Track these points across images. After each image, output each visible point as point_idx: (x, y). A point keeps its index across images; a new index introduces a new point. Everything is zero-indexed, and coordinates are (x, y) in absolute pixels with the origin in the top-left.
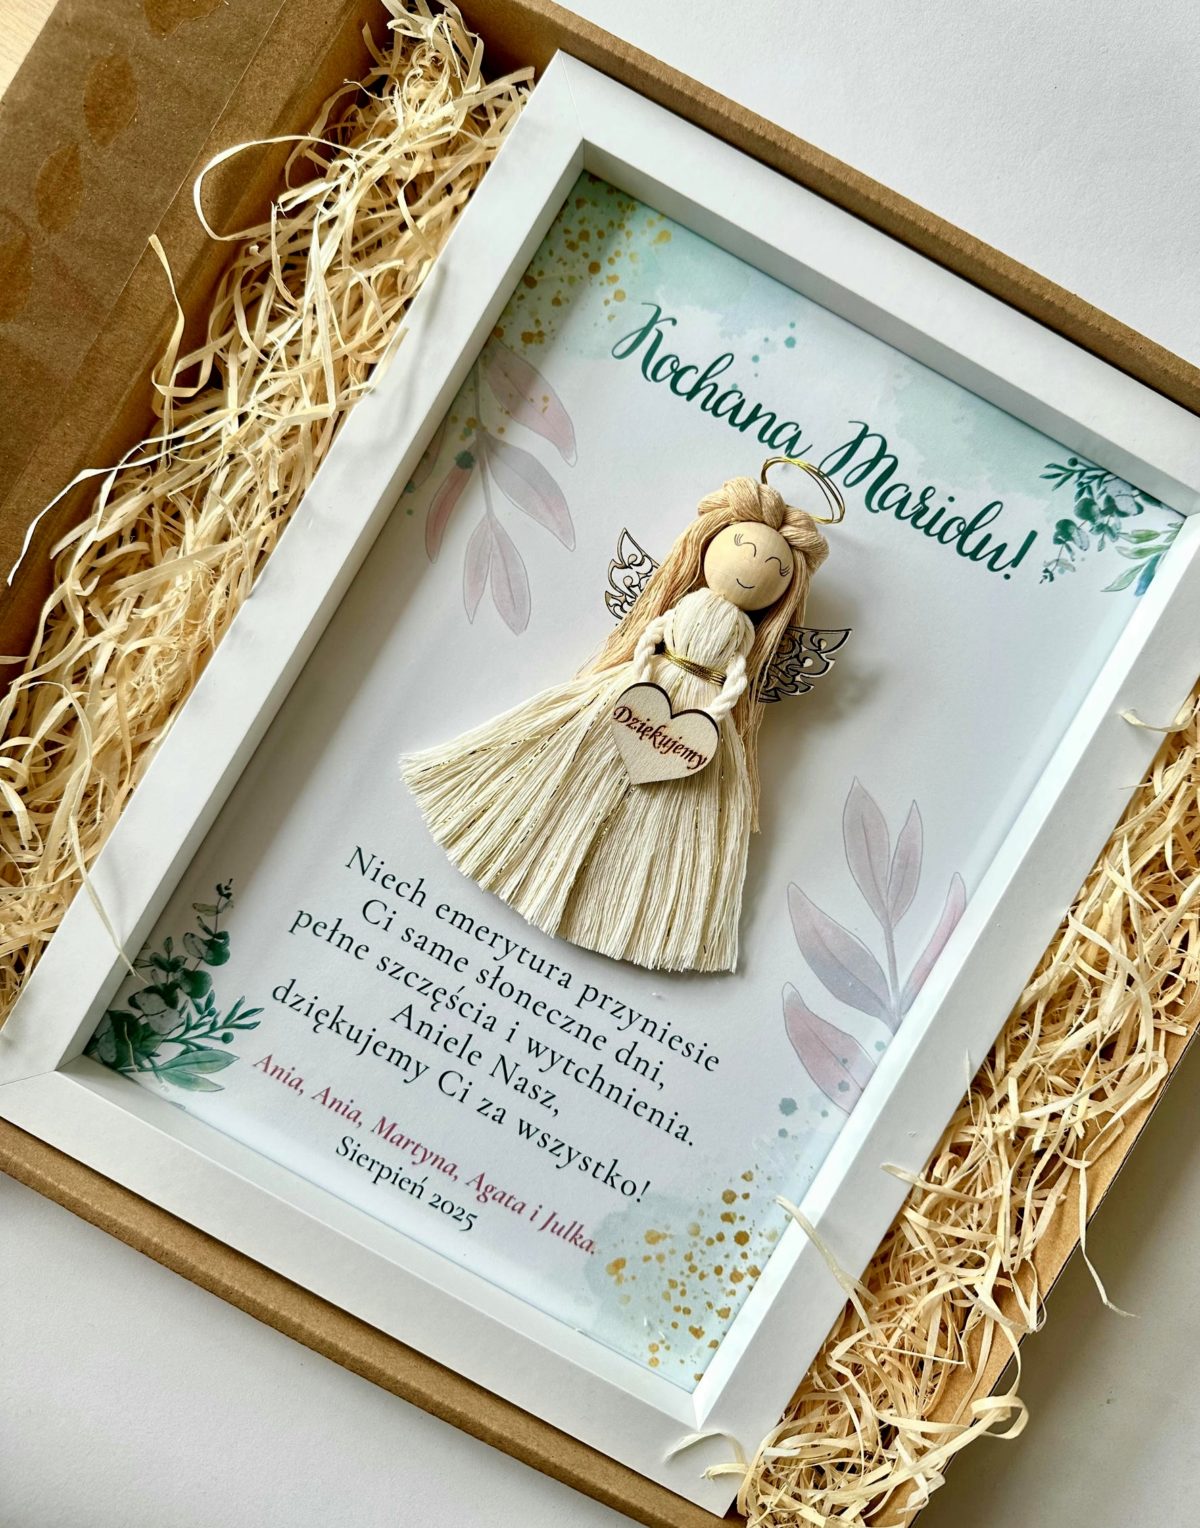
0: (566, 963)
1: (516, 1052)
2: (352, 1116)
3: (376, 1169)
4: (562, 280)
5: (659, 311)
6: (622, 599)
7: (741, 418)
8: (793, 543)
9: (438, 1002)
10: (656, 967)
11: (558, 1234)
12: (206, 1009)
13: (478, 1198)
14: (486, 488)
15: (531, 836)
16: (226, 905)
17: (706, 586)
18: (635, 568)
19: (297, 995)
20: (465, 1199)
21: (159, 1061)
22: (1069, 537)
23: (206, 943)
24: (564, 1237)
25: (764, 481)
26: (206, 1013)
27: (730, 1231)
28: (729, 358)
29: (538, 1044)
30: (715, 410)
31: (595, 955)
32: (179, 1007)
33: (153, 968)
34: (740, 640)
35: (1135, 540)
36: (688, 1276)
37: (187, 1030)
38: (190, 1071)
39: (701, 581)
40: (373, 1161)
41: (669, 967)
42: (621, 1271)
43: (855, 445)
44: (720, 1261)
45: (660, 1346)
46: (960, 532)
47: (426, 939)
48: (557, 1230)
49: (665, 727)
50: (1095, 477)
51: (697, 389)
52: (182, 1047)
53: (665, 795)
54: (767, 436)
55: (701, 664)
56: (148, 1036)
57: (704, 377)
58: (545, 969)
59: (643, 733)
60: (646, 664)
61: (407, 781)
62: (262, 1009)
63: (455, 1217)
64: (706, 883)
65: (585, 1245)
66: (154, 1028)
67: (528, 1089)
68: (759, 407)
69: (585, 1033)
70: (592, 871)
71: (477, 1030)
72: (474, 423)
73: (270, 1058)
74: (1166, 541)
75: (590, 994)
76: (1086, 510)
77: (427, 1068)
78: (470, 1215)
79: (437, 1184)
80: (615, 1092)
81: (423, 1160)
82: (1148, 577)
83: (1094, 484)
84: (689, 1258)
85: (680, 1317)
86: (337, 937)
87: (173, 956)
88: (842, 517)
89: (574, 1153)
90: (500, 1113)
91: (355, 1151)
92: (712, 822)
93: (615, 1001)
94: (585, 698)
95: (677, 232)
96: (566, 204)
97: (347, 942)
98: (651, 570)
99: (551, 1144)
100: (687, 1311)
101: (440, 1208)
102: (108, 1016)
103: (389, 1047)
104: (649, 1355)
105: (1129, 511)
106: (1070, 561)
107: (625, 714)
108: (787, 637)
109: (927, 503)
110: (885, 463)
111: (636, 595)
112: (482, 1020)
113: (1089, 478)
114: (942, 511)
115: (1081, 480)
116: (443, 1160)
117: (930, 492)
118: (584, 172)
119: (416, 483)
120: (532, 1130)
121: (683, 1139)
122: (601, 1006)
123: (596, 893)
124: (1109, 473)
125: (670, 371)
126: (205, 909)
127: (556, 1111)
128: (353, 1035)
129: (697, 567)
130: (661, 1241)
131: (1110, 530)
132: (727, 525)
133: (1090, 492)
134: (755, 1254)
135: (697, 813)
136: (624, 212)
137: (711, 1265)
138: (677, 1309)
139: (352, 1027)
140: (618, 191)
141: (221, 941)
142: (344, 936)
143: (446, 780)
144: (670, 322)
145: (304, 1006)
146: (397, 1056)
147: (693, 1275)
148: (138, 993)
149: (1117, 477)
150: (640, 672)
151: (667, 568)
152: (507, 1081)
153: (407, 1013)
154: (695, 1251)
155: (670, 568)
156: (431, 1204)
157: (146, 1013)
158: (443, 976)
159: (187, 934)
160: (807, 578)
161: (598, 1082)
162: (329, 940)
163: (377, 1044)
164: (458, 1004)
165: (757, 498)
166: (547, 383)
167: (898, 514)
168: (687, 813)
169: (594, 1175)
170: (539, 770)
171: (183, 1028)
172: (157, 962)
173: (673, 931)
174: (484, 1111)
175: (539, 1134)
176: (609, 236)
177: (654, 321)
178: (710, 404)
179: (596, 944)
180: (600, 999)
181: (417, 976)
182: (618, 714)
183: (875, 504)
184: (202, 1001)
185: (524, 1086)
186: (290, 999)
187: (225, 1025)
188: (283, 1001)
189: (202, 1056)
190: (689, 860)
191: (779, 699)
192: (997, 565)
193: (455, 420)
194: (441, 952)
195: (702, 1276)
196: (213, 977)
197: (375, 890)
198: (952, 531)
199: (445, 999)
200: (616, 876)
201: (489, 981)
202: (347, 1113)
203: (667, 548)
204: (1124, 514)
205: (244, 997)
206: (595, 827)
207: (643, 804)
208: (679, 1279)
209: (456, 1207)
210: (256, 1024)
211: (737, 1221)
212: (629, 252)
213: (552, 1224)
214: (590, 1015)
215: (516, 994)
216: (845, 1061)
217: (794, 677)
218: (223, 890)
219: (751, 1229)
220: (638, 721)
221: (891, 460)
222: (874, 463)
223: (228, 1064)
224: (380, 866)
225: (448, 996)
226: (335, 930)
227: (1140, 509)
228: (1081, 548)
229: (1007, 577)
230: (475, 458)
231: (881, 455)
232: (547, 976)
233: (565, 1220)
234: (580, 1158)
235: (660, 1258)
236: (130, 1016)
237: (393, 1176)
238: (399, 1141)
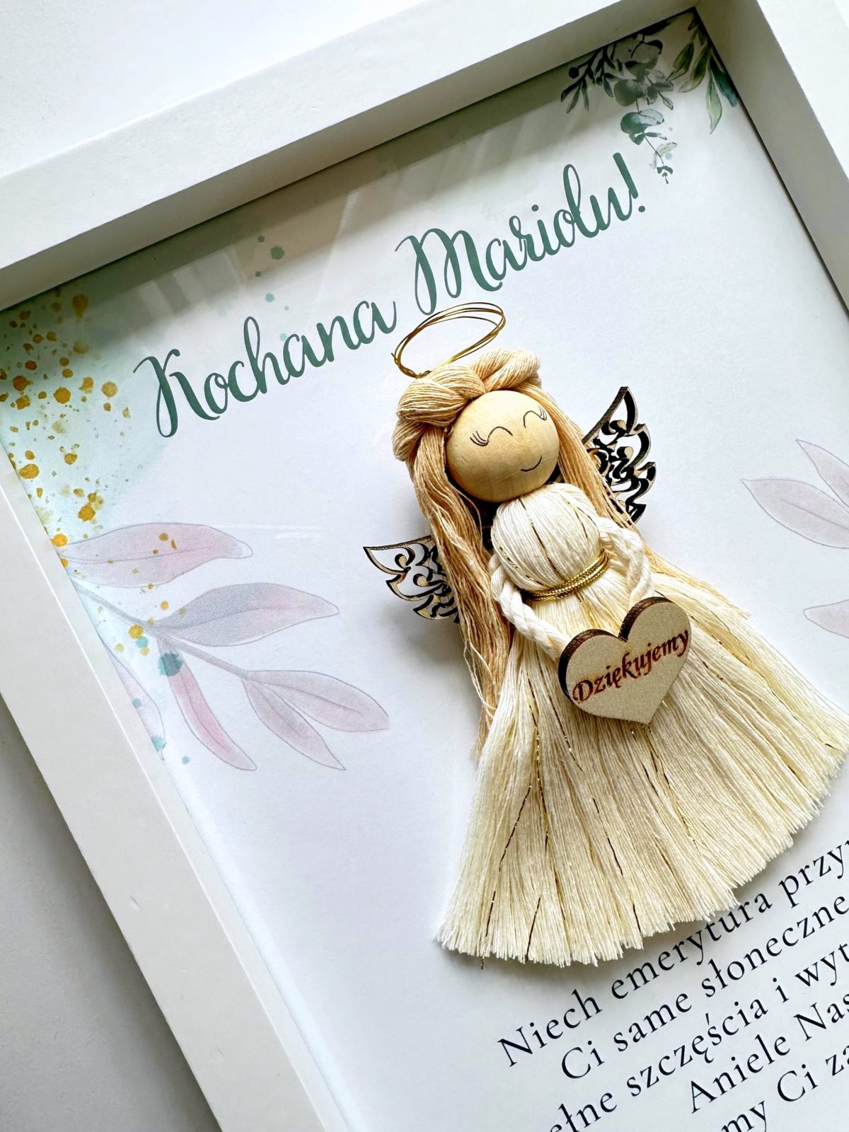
1: (802, 999)
4: (52, 438)
5: (153, 360)
6: (434, 598)
7: (319, 353)
9: (706, 1051)
10: (819, 808)
14: (212, 660)
18: (413, 564)
22: (641, 127)
28: (250, 323)
29: (806, 971)
30: (293, 372)
35: (682, 70)
43: (422, 260)
46: (571, 222)
47: (636, 1025)
50: (600, 65)
51: (260, 376)
54: (355, 340)
57: (253, 361)
58: (740, 917)
59: (615, 681)
64: (777, 702)
67: (843, 1008)
68: (320, 327)
69: (823, 915)
71: (757, 1026)
72: (137, 629)
74: (702, 44)
75: (790, 885)
76: (627, 94)
77: (762, 1103)
82: (726, 82)
83: (607, 69)
86: (578, 1121)
92: (728, 659)
93: (811, 864)
97: (588, 1114)
105: (652, 55)
106: (664, 143)
107: (584, 688)
109: (523, 233)
110: (460, 246)
112: (750, 1017)
113: (597, 70)
114: (540, 224)
115: (596, 77)
117: (515, 222)
122: (809, 882)
124: (605, 48)
125: (222, 390)
131: (659, 85)
132: (446, 440)
133: (612, 77)
142: (581, 1113)
144: (173, 355)
149: (615, 44)
152: (823, 1026)
153: (697, 1091)
158: (681, 1031)
164: (720, 1031)
166: (148, 524)
167: (518, 268)
174: (838, 1068)
177: (159, 371)
178: (285, 372)
180: (800, 878)
181: (667, 1058)
182: (578, 696)
183: (494, 283)
185: (838, 1011)
190: (745, 707)
192: (625, 212)
193: (120, 647)
194: (659, 1016)
197: (555, 1050)
198: (566, 229)
199: (707, 1042)
201: (716, 983)
214: (810, 899)
215: (746, 963)
220: (600, 679)
221: (460, 237)
222: (452, 255)
224: (533, 1030)
225: (706, 1036)
226: (569, 1118)
227: (658, 44)
228: (658, 123)
229: (642, 209)
230: (174, 653)
231: (448, 243)
232: (748, 919)
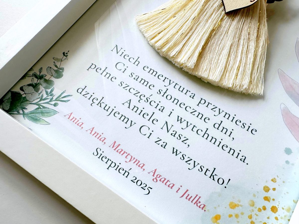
0: (193, 88)
1: (172, 120)
2: (102, 139)
3: (109, 162)
9: (141, 99)
11: (189, 200)
12: (50, 94)
13: (153, 180)
16: (65, 59)
19: (86, 92)
20: (148, 180)
21: (26, 111)
23: (55, 71)
24: (192, 202)
26: (49, 95)
27: (269, 205)
29: (181, 118)
32: (39, 92)
33: (32, 77)
37: (40, 101)
40: (109, 159)
42: (218, 221)
47: (139, 77)
48: (189, 198)
52: (37, 107)
56: (24, 102)
58: (185, 91)
63: (142, 188)
65: (202, 206)
66: (28, 98)
67: (177, 135)
69: (200, 116)
70: (207, 49)
71: (156, 111)
73: (72, 114)
75: (203, 102)
78: (149, 187)
80: (214, 140)
81: (130, 161)
84: (250, 217)
86: (105, 73)
87: (41, 74)
89: (196, 164)
90: (165, 144)
91: (101, 154)
92: (255, 31)
93: (213, 105)
97: (108, 75)
99: (186, 159)
101: (136, 183)
102: (9, 93)
103: (120, 114)
112: (159, 107)
116: (139, 161)
120: (178, 152)
121: (244, 162)
122: (207, 106)
123: (209, 57)
126: (58, 60)
127: (189, 145)
128: (106, 108)
130: (237, 208)
134: (282, 218)
139: (106, 105)
141: (61, 71)
142: (107, 73)
145: (89, 96)
146: (123, 118)
148: (24, 86)
153: (129, 102)
154: (253, 214)
156: (132, 181)
157: (26, 93)
158: (144, 90)
159: (49, 67)
161: (206, 135)
162: (102, 74)
163: (116, 112)
164: (149, 101)
168: (246, 28)
169: (205, 174)
170: (188, 13)
171: (39, 99)
172: (35, 76)
174: (158, 143)
175: (181, 154)
179: (208, 76)
180: (207, 103)
181: (134, 89)
184: (49, 91)
185: (175, 134)
186: (84, 93)
187: (56, 100)
188: (80, 93)
189: (44, 110)
194: (144, 82)
196: (55, 82)
197: (121, 59)
199: (145, 99)
200: (216, 52)
201: (162, 94)
202: (100, 138)
205: (66, 90)
207: (228, 24)
209: (143, 183)
210: (68, 101)
211: (272, 201)
213: (186, 195)
214: (202, 109)
215: (173, 99)
218: (65, 54)
219: (278, 205)
223: (54, 114)
224: (124, 52)
225: (146, 97)
226: (104, 70)
232: (186, 94)
233: (192, 193)
234: (199, 166)
235: (237, 216)
236: (19, 94)
237: (116, 166)
238: (121, 152)
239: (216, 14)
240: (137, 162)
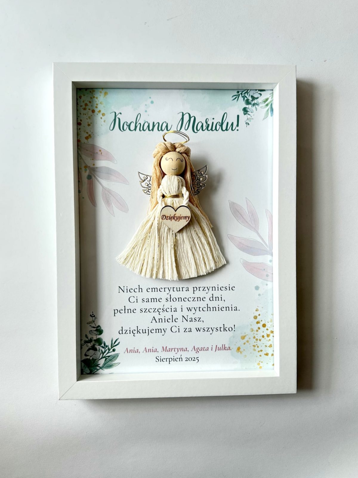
0: (185, 285)
1: (185, 313)
2: (155, 351)
3: (168, 360)
4: (87, 119)
5: (115, 113)
6: (148, 189)
7: (151, 128)
8: (181, 152)
9: (160, 312)
10: (207, 273)
11: (220, 350)
13: (196, 352)
14: (98, 181)
15: (159, 259)
16: (95, 319)
17: (166, 175)
18: (146, 180)
19: (125, 330)
20: (193, 354)
21: (101, 366)
22: (247, 111)
23: (95, 331)
24: (222, 350)
25: (165, 141)
26: (105, 347)
27: (260, 325)
28: (139, 115)
29: (189, 308)
30: (143, 130)
31: (191, 279)
32: (98, 350)
33: (86, 344)
34: (181, 183)
35: (264, 103)
36: (257, 342)
38: (110, 363)
39: (164, 174)
40: (166, 359)
41: (210, 271)
42: (240, 350)
43: (182, 119)
44: (262, 334)
45: (260, 363)
46: (220, 126)
47: (148, 299)
48: (219, 349)
49: (175, 214)
50: (245, 93)
51: (136, 127)
52: (105, 359)
53: (185, 231)
54: (160, 129)
55: (175, 194)
56: (94, 361)
57: (136, 123)
58: (181, 289)
59: (171, 219)
60: (162, 202)
61: (121, 263)
62: (118, 338)
63: (193, 360)
64: (207, 246)
65: (228, 349)
66: (95, 358)
67: (193, 320)
68: (154, 123)
69: (199, 299)
70: (178, 259)
71: (173, 313)
72: (86, 167)
73: (127, 349)
74: (271, 99)
75: (195, 289)
76: (248, 102)
78: (197, 358)
79: (185, 355)
80: (214, 308)
81: (178, 351)
82: (272, 110)
83: (246, 95)
85: (260, 353)
86: (126, 311)
87: (89, 338)
88: (189, 139)
89: (213, 329)
90: (190, 329)
91: (161, 359)
92: (200, 231)
93: (202, 287)
94: (152, 219)
95: (108, 91)
96: (77, 99)
97: (129, 311)
98: (150, 178)
99: (206, 330)
100: (261, 351)
101: (188, 360)
102: (82, 362)
103: (154, 330)
104: (258, 367)
105: (258, 97)
106: (251, 117)
107: (164, 217)
108: (192, 176)
109: (208, 123)
111: (150, 187)
112: (173, 310)
113: (244, 94)
114: (213, 123)
115: (242, 95)
116: (183, 348)
117: (207, 120)
118: (77, 89)
119: (80, 189)
120: (200, 329)
121: (237, 310)
122: (199, 290)
123: (182, 264)
124: (248, 90)
125: (127, 126)
126: (90, 323)
127: (203, 321)
128: (144, 332)
129: (161, 171)
130: (245, 337)
131: (256, 104)
132: (162, 157)
133: (246, 97)
134: (270, 327)
135: (195, 231)
136: (92, 93)
137: (260, 336)
138: (259, 351)
139: (143, 330)
140: (88, 89)
141: (99, 328)
142: (128, 310)
143: (130, 258)
144: (120, 114)
145: (128, 332)
146: (157, 330)
147: (258, 341)
148: (86, 352)
149: (251, 90)
150: (162, 205)
151: (154, 176)
153: (154, 319)
154: (255, 335)
155: (155, 175)
156: (186, 361)
157: (91, 356)
158: (157, 305)
159: (89, 331)
160: (189, 159)
161: (209, 309)
162: (125, 313)
163: (151, 330)
164: (165, 310)
165: (165, 146)
166: (98, 146)
167: (203, 130)
169: (220, 331)
170: (151, 243)
171: (102, 354)
172: (86, 342)
173: (206, 262)
174: (186, 331)
175: (202, 329)
176: (92, 101)
177: (116, 116)
178: (141, 129)
179: (189, 276)
181: (151, 309)
183: (196, 131)
184: (103, 345)
186: (124, 332)
187: (112, 348)
188: (122, 333)
189: (111, 358)
190: (200, 243)
191: (199, 192)
192: (233, 129)
193: (81, 169)
194: (154, 300)
195: (260, 340)
196: (102, 338)
197: (129, 294)
198: (218, 127)
199: (161, 310)
200: (185, 257)
201: (169, 300)
202: (153, 351)
203: (151, 170)
204: (257, 98)
205: (112, 338)
206: (173, 248)
207: (181, 236)
208: (255, 344)
209: (192, 358)
210: (119, 343)
211: (261, 322)
212: (99, 102)
213: (217, 349)
214: (198, 294)
215: (177, 299)
216: (264, 269)
217: (200, 184)
218: (92, 315)
219: (265, 322)
220: (168, 217)
221: (193, 118)
222: (190, 121)
223: (118, 356)
224: (127, 288)
225: (161, 309)
226: (125, 309)
227: (261, 94)
228: (252, 112)
229: (238, 130)
230: (91, 175)
231: (190, 118)
232: (182, 291)
233: (220, 346)
234: (215, 329)
235: (248, 341)
236: (87, 359)
237: (173, 359)
238: (170, 350)
239: (169, 235)
240: (182, 349)
